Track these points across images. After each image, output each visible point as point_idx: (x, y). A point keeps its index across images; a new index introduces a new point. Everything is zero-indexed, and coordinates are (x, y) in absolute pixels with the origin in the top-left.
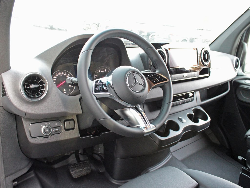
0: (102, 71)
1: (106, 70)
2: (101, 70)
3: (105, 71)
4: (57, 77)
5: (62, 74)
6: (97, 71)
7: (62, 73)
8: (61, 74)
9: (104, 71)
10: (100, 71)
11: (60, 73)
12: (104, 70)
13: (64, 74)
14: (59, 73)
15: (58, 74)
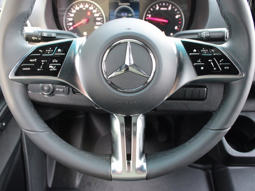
0: (162, 9)
1: (172, 7)
2: (160, 7)
3: (170, 8)
4: (77, 11)
5: (86, 8)
6: (152, 7)
7: (87, 6)
8: (84, 6)
9: (166, 9)
10: (157, 8)
11: (83, 4)
12: (167, 7)
13: (89, 8)
14: (80, 4)
15: (78, 6)
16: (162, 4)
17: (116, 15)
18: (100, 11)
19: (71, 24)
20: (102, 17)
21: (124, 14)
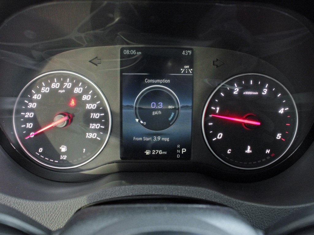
0: (248, 93)
1: (269, 89)
2: (243, 88)
3: (265, 92)
4: (44, 95)
5: (66, 88)
6: (222, 89)
7: (68, 85)
8: (62, 85)
9: (256, 93)
10: (236, 91)
11: (59, 81)
12: (260, 90)
13: (72, 89)
15: (48, 85)
16: (248, 82)
17: (137, 106)
18: (99, 98)
19: (30, 125)
20: (104, 111)
21: (157, 105)
